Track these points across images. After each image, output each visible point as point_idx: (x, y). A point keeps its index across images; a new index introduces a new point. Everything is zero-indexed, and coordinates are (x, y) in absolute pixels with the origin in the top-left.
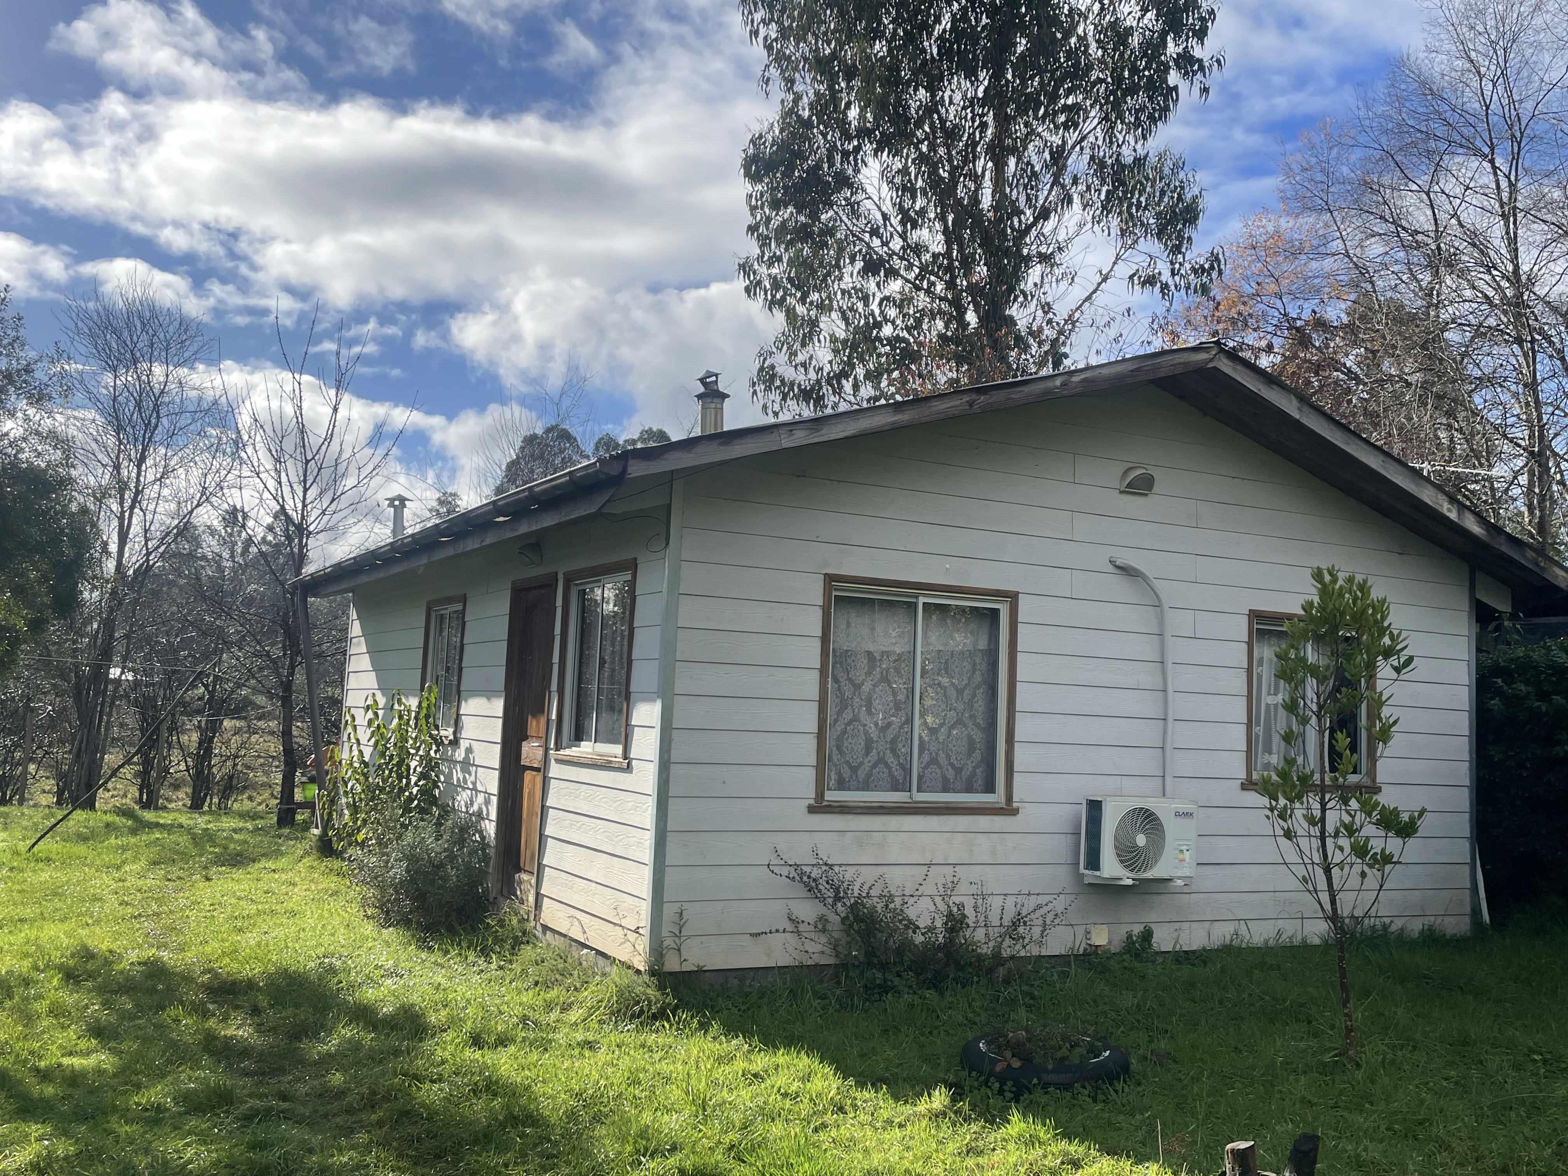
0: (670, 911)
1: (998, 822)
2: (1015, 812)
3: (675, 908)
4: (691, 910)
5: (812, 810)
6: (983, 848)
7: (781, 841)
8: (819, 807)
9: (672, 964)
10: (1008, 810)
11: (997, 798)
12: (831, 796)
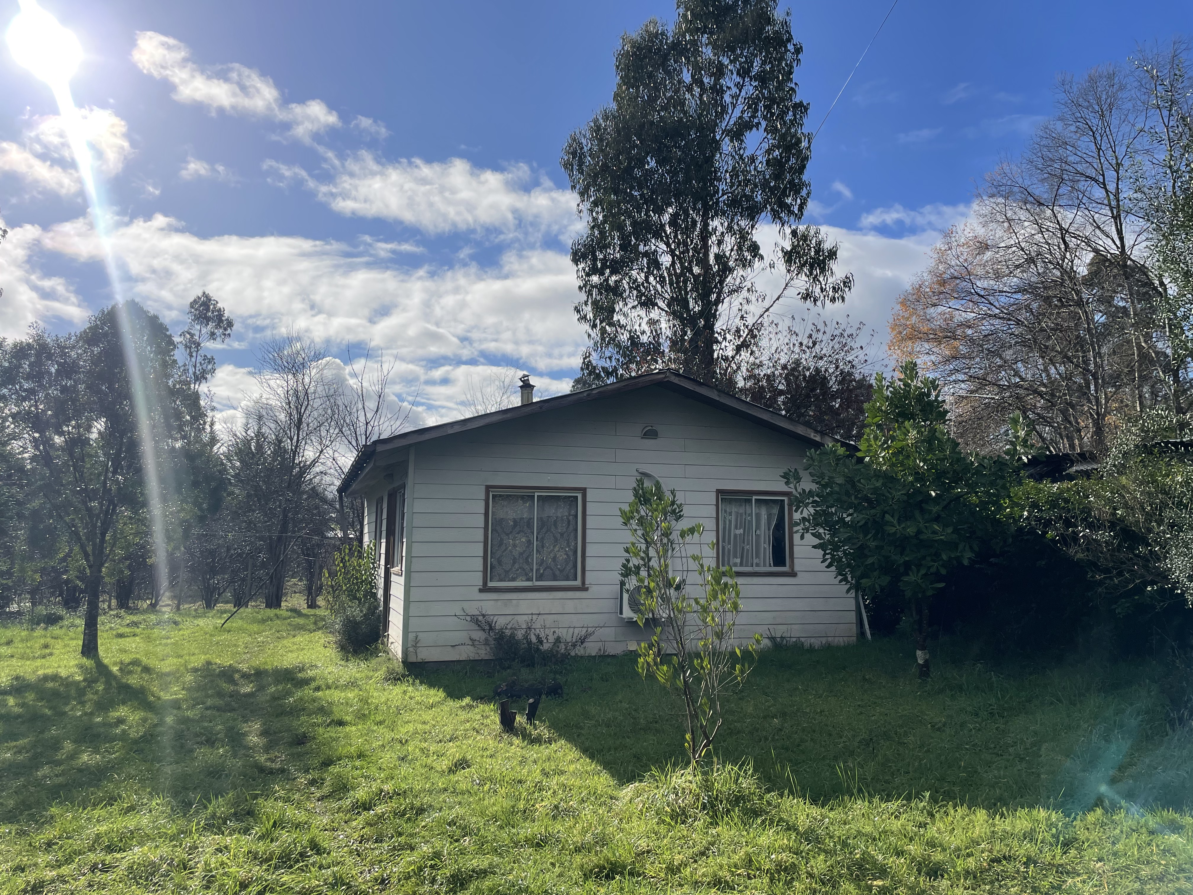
0: (411, 636)
1: (578, 594)
2: (587, 589)
3: (414, 635)
4: (421, 635)
5: (481, 591)
6: (570, 606)
7: (466, 605)
8: (485, 589)
9: (412, 659)
10: (583, 588)
11: (578, 583)
12: (490, 584)
